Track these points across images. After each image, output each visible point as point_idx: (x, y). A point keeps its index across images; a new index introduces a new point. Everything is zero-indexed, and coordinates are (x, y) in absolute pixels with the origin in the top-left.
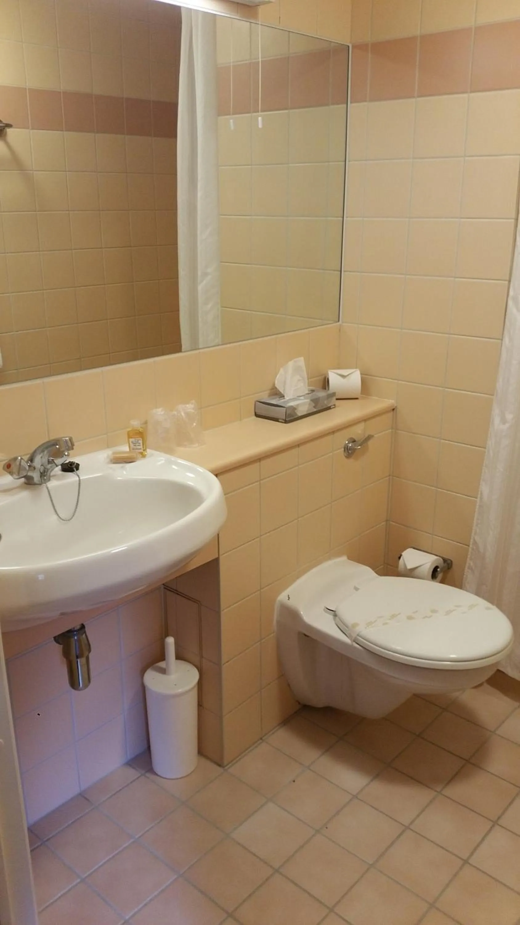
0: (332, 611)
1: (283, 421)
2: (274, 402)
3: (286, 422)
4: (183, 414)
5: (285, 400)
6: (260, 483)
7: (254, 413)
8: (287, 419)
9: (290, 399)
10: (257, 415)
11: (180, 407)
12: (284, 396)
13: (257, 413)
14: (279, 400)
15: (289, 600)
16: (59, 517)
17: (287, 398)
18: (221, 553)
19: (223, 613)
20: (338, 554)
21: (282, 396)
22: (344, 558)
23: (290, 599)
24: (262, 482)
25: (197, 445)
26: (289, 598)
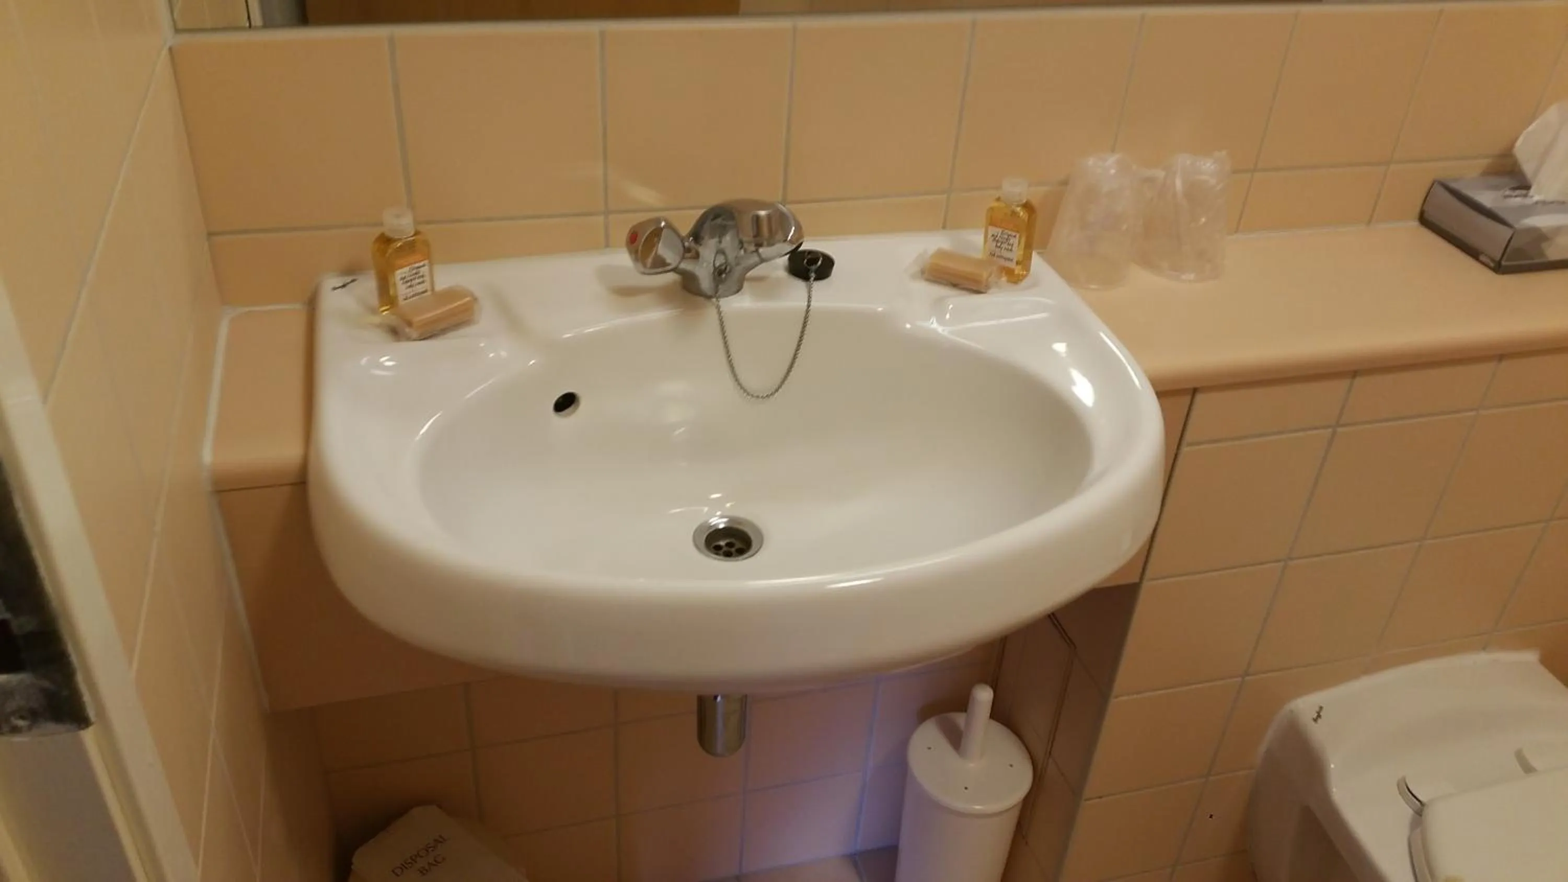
0: (1419, 801)
1: (1492, 265)
2: (1486, 199)
3: (1498, 268)
4: (1179, 183)
5: (1528, 201)
6: (1334, 433)
7: (1418, 210)
8: (1503, 263)
9: (1544, 203)
10: (1424, 220)
11: (1183, 160)
12: (1527, 187)
13: (1426, 215)
14: (1510, 196)
15: (1315, 720)
16: (739, 384)
17: (1536, 196)
18: (1148, 573)
19: (1113, 702)
20: (1521, 642)
21: (1524, 186)
22: (1531, 657)
23: (1319, 721)
24: (1340, 430)
25: (1192, 276)
26: (1319, 716)
